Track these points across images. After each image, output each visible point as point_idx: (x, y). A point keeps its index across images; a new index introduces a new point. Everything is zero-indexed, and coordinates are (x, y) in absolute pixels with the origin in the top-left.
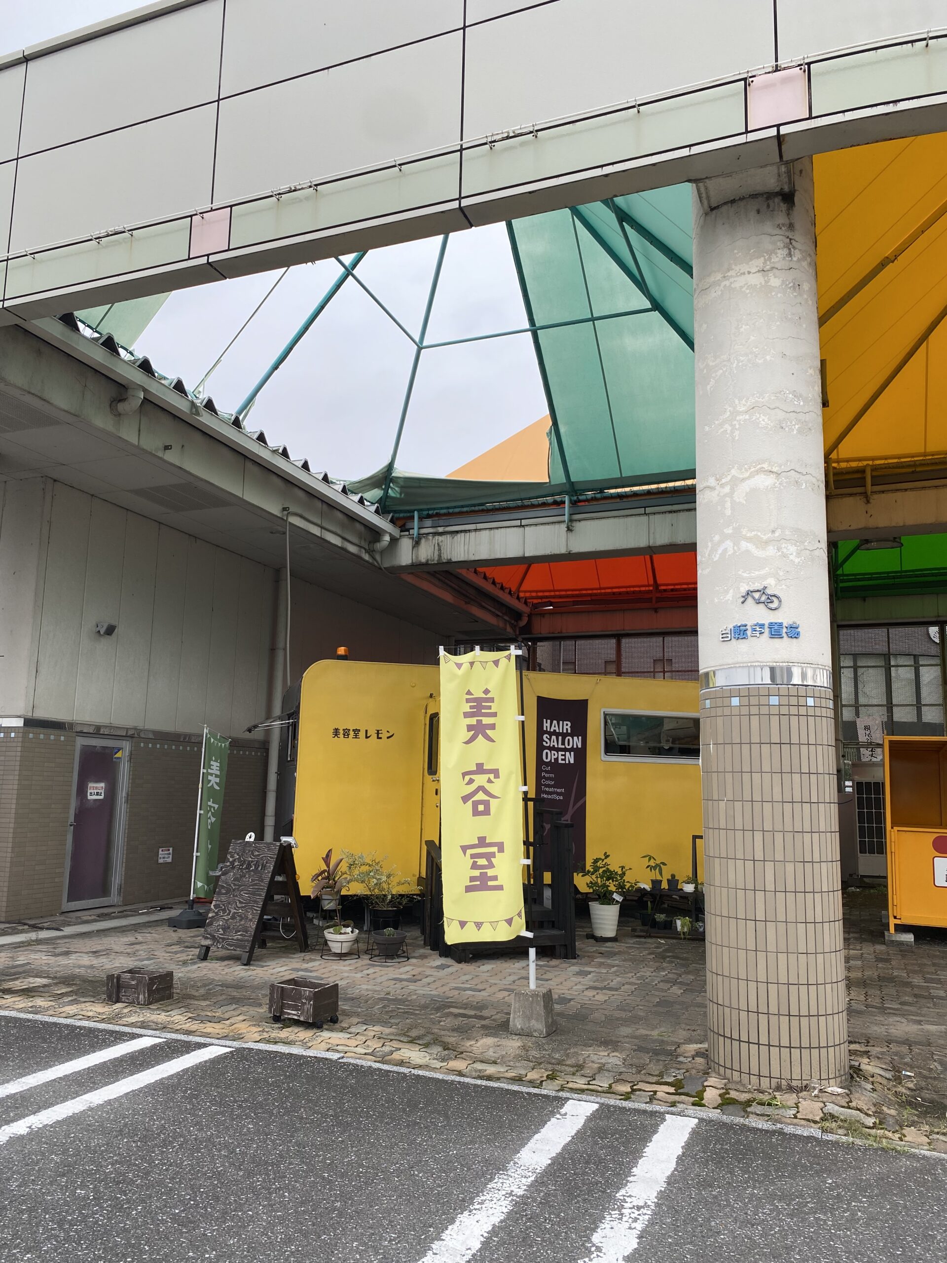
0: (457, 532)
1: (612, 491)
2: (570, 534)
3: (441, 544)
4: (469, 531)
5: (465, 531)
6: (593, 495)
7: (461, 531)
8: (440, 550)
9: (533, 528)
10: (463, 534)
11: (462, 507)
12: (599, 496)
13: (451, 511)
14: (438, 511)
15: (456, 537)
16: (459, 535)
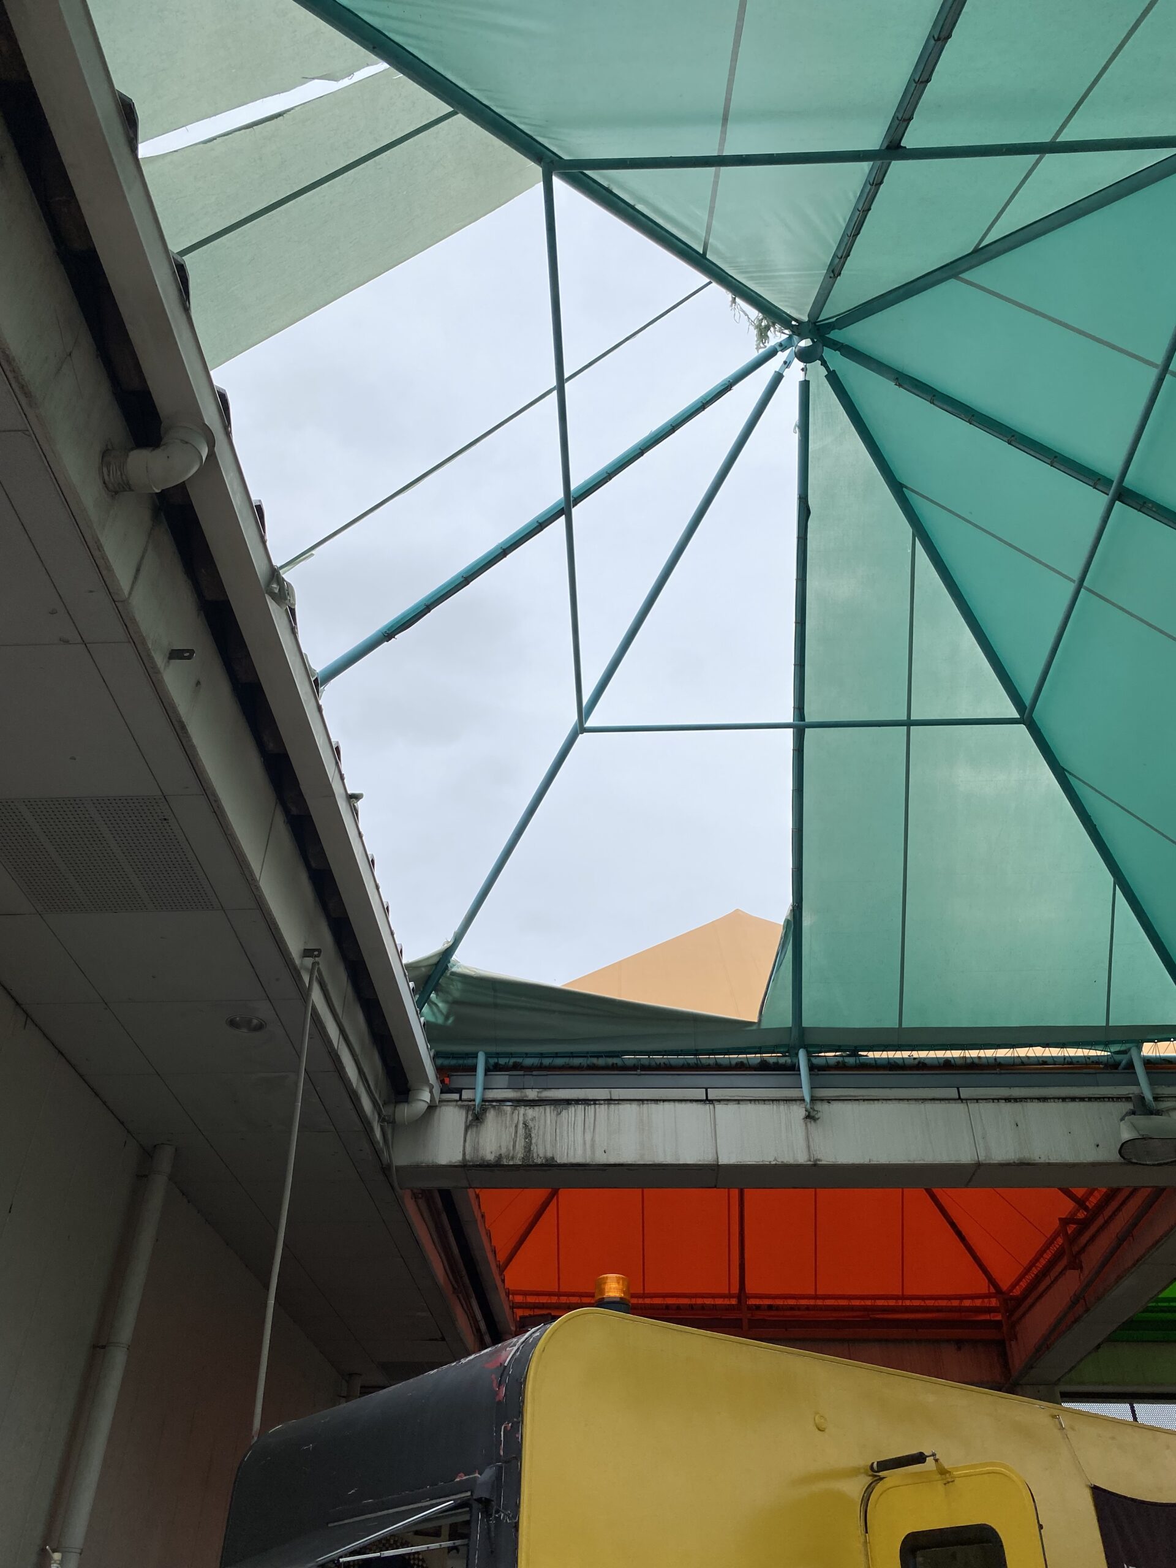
0: (568, 1102)
1: (877, 1055)
2: (812, 1126)
3: (531, 1124)
4: (595, 1102)
5: (586, 1102)
6: (840, 1059)
7: (577, 1102)
8: (528, 1136)
9: (732, 1107)
10: (580, 1107)
11: (572, 1055)
12: (851, 1061)
13: (547, 1062)
14: (519, 1060)
15: (564, 1113)
16: (572, 1109)
